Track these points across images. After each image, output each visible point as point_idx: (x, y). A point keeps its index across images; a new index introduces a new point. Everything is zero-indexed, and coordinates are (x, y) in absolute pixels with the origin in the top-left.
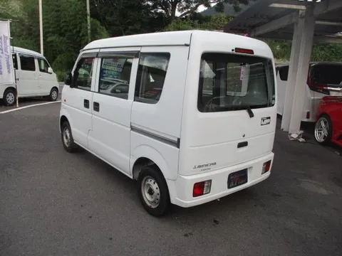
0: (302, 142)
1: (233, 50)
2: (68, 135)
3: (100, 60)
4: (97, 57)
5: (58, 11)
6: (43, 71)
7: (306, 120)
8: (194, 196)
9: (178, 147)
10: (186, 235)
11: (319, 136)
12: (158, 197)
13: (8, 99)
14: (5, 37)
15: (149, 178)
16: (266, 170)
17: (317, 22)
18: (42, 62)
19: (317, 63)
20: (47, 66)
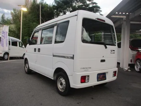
0: (130, 71)
1: (96, 19)
2: (27, 66)
3: (41, 31)
4: (40, 30)
5: (29, 28)
6: (21, 47)
7: (130, 63)
8: (81, 83)
9: (73, 59)
10: (78, 103)
11: (137, 69)
12: (65, 86)
13: (5, 57)
14: (7, 32)
15: (61, 77)
16: (115, 75)
17: (131, 22)
18: (21, 43)
19: (133, 39)
20: (22, 45)
